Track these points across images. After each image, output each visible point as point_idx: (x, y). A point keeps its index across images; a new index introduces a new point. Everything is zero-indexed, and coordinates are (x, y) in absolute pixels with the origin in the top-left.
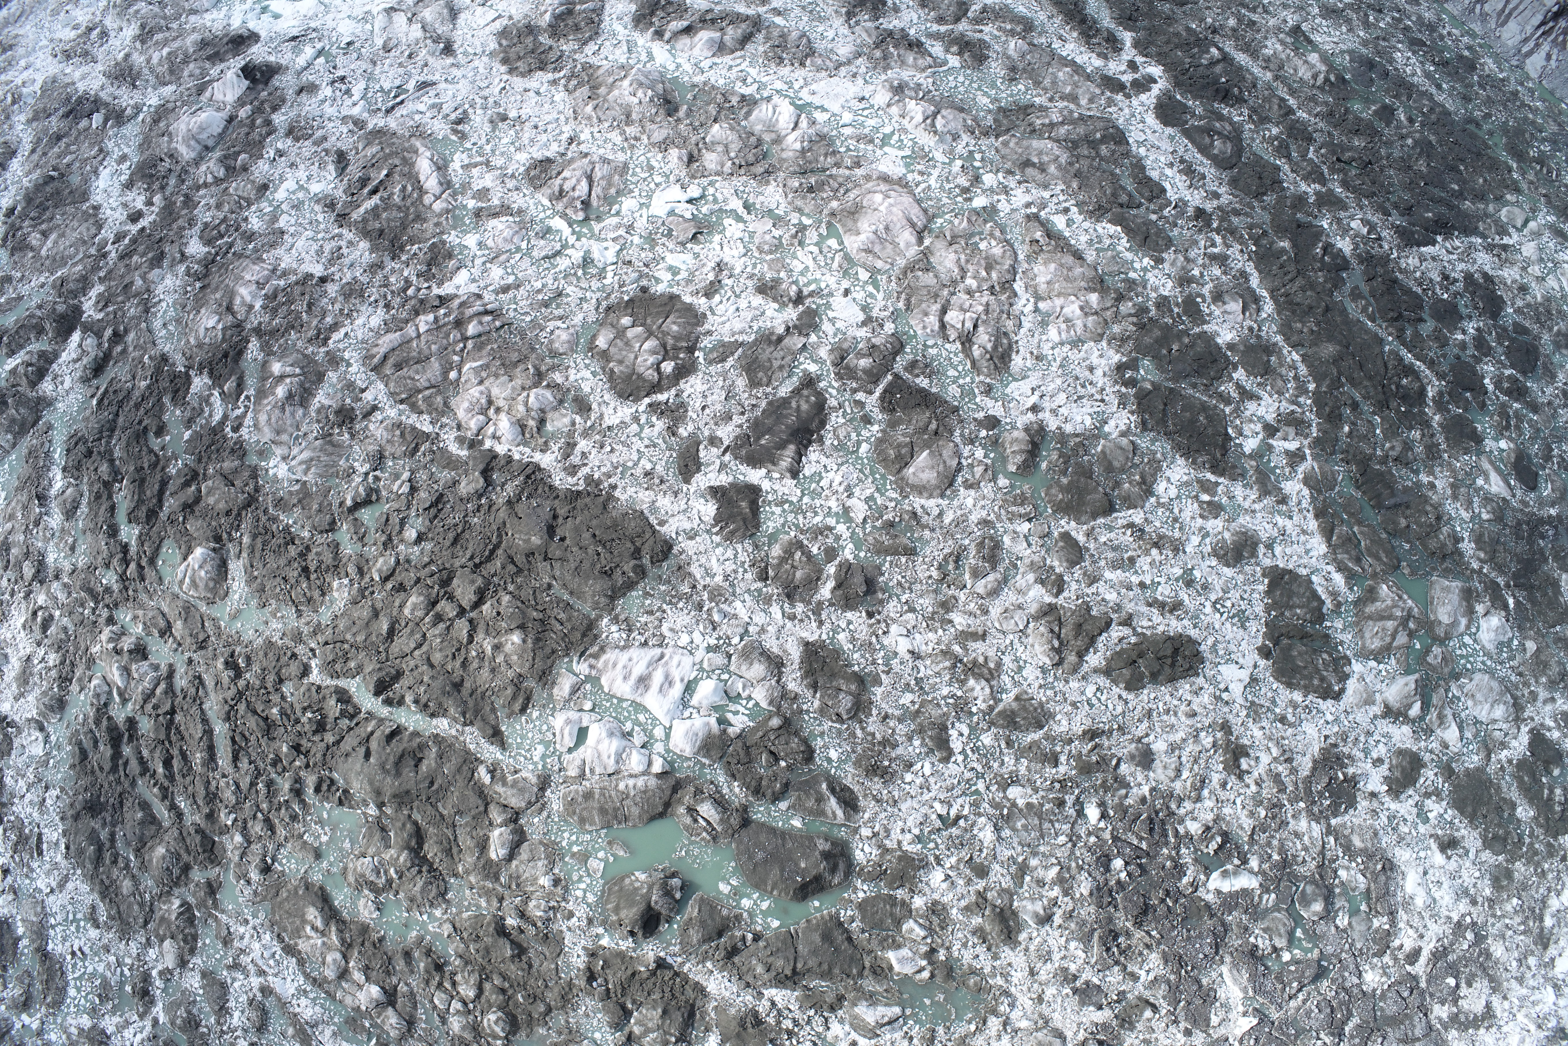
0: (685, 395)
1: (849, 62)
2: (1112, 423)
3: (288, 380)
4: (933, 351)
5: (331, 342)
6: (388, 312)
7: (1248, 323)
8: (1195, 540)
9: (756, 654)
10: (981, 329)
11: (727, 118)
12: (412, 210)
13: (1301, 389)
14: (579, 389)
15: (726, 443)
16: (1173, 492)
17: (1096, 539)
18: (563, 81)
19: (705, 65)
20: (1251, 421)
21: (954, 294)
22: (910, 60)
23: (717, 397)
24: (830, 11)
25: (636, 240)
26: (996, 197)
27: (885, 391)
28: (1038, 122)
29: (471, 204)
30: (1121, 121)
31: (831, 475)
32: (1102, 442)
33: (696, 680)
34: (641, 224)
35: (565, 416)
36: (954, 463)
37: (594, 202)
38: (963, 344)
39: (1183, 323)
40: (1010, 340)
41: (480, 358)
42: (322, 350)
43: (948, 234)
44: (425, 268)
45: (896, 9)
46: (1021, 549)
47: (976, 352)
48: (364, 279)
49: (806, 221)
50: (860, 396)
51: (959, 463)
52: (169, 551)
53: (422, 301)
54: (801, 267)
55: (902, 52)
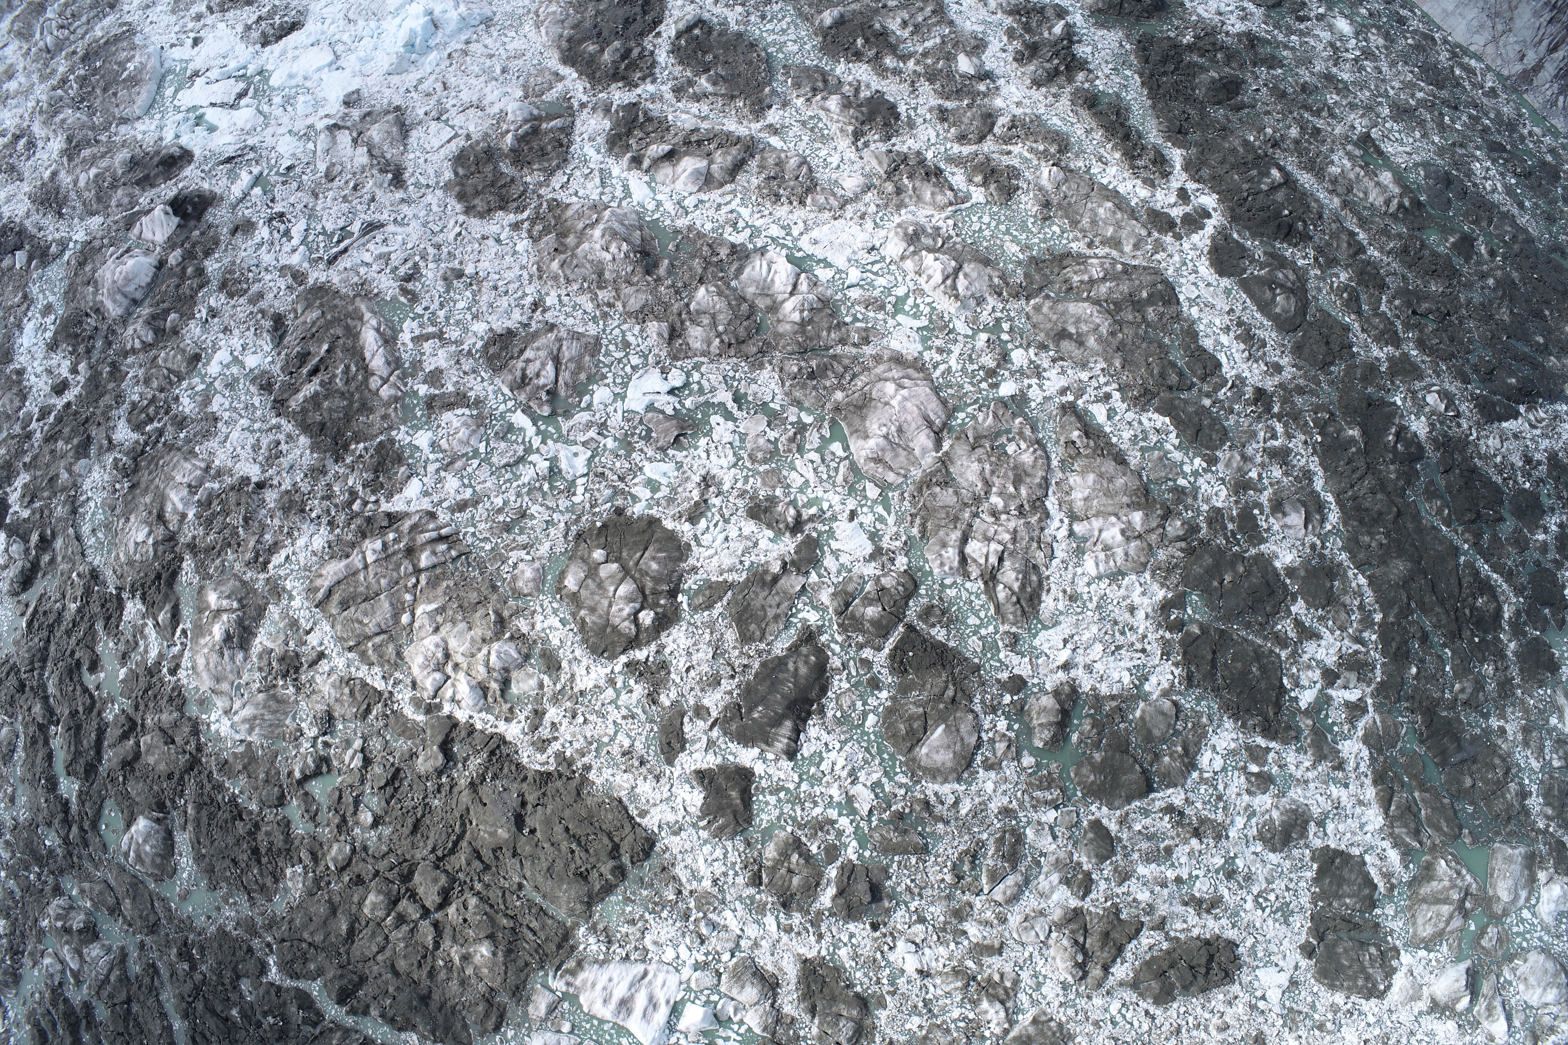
0: (667, 651)
1: (856, 198)
2: (1153, 679)
3: (225, 617)
4: (951, 593)
5: (270, 566)
6: (331, 531)
7: (1312, 539)
8: (1240, 821)
9: (748, 975)
10: (1007, 563)
11: (714, 276)
12: (357, 397)
13: (1367, 622)
14: (546, 641)
15: (714, 714)
16: (1218, 764)
17: (1130, 828)
18: (526, 225)
19: (690, 202)
20: (1309, 667)
21: (976, 515)
22: (927, 196)
23: (704, 654)
24: (834, 128)
25: (610, 443)
26: (1026, 382)
27: (896, 648)
28: (1076, 278)
29: (423, 390)
30: (1170, 272)
31: (833, 755)
32: (1142, 704)
33: (683, 1001)
34: (616, 421)
35: (531, 676)
36: (973, 740)
37: (562, 393)
38: (986, 583)
39: (1238, 544)
40: (1039, 575)
41: (436, 597)
42: (262, 576)
43: (970, 435)
44: (372, 476)
45: (911, 124)
46: (1046, 843)
47: (1002, 594)
48: (305, 487)
49: (807, 419)
50: (867, 653)
51: (980, 738)
52: (112, 814)
53: (369, 520)
54: (800, 481)
55: (918, 184)
